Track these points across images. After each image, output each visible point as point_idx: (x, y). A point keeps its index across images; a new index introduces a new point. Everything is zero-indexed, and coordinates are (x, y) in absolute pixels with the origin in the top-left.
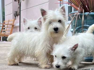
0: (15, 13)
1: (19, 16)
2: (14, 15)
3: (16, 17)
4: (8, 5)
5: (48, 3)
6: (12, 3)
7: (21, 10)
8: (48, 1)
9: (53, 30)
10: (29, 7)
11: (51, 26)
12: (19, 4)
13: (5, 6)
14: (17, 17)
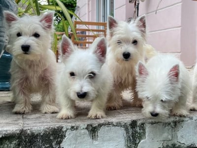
4: (119, 7)
5: (181, 4)
6: (125, 6)
7: (139, 15)
9: (122, 57)
10: (150, 11)
11: (120, 49)
12: (136, 7)
13: (114, 10)
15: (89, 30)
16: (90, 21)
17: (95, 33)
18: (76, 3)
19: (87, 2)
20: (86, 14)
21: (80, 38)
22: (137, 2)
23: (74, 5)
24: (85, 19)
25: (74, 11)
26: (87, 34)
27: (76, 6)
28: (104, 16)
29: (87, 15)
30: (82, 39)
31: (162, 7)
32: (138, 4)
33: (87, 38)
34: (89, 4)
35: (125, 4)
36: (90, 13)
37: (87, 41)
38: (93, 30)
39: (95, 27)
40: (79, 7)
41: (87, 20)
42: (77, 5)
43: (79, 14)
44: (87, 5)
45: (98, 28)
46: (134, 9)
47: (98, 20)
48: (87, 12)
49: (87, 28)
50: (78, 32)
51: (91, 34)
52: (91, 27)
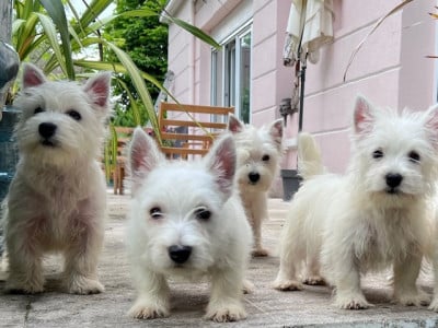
0: (285, 103)
1: (296, 115)
2: (281, 110)
3: (285, 116)
4: (261, 76)
5: (398, 69)
6: (274, 73)
7: (305, 93)
8: (398, 62)
10: (330, 85)
12: (300, 74)
13: (251, 81)
14: (288, 117)
15: (194, 124)
16: (197, 104)
17: (208, 130)
18: (166, 66)
19: (191, 64)
20: (187, 89)
21: (174, 141)
22: (301, 65)
23: (163, 70)
24: (187, 99)
25: (161, 81)
26: (190, 133)
27: (166, 72)
28: (228, 95)
29: (190, 92)
30: (178, 145)
31: (356, 76)
32: (304, 68)
33: (190, 141)
34: (194, 67)
35: (274, 67)
36: (198, 86)
37: (191, 147)
38: (204, 125)
39: (208, 118)
40: (172, 74)
41: (190, 102)
42: (169, 68)
43: (173, 89)
44: (190, 70)
45: (216, 120)
46: (295, 80)
47: (216, 103)
48: (190, 85)
49: (190, 120)
50: (169, 127)
51: (200, 132)
52: (199, 117)
